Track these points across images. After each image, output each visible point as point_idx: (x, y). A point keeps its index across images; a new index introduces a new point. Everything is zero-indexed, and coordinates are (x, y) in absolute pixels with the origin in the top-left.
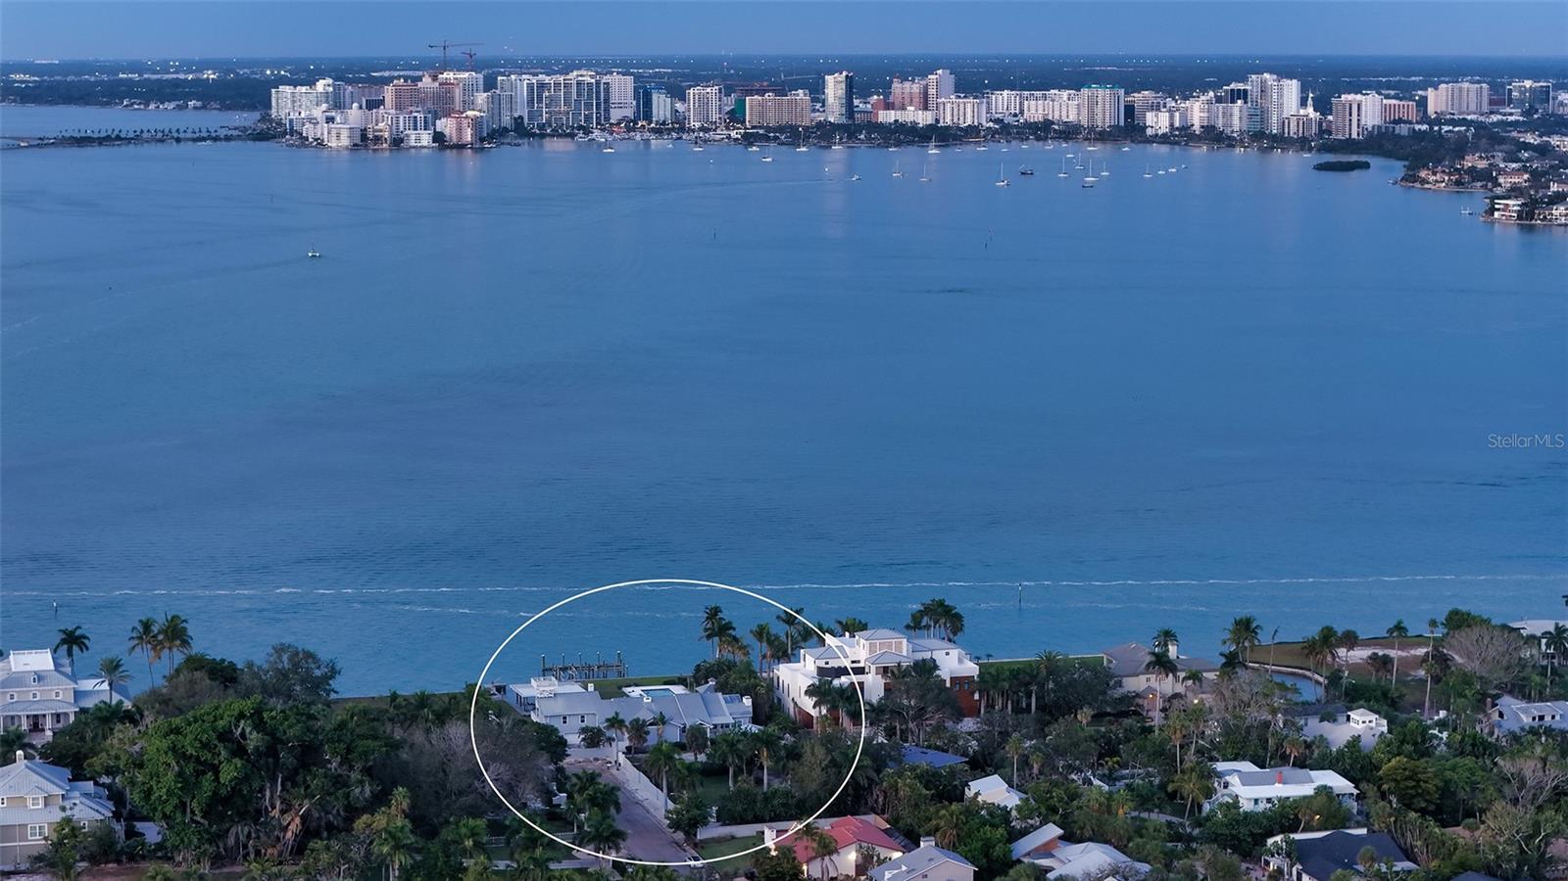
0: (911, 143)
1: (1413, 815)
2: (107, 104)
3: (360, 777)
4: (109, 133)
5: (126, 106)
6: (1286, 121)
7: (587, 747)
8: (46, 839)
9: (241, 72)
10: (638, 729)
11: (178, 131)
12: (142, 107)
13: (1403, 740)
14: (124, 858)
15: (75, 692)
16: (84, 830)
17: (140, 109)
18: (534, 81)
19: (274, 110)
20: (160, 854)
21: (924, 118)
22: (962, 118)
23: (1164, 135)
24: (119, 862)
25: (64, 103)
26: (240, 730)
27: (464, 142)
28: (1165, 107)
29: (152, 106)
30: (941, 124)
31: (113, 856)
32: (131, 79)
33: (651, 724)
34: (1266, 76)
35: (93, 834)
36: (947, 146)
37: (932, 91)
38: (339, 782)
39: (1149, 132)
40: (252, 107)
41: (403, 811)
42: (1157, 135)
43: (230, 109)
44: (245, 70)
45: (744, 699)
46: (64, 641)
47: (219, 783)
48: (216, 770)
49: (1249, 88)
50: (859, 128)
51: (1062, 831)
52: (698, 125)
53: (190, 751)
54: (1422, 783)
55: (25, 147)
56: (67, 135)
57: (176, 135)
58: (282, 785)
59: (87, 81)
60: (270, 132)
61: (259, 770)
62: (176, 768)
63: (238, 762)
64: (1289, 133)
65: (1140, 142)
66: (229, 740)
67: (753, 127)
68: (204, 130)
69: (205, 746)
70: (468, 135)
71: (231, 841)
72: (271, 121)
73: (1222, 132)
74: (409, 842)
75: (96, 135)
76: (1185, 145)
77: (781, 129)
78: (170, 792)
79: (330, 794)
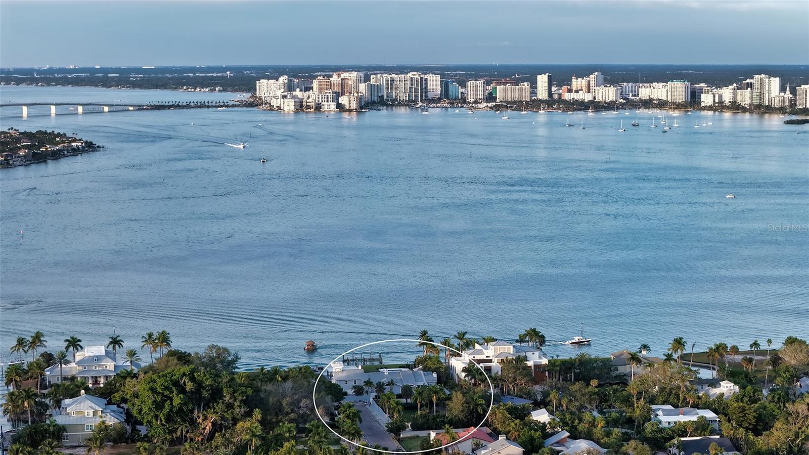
0: (580, 110)
1: (741, 429)
2: (175, 88)
3: (239, 404)
4: (174, 103)
5: (185, 90)
6: (773, 99)
7: (356, 395)
8: (93, 431)
9: (245, 73)
10: (380, 387)
11: (208, 102)
12: (193, 90)
13: (744, 395)
14: (129, 441)
15: (114, 366)
16: (111, 428)
17: (192, 91)
18: (389, 78)
19: (258, 92)
20: (146, 439)
21: (588, 97)
22: (607, 97)
23: (710, 106)
24: (127, 443)
25: (154, 88)
26: (183, 381)
27: (352, 108)
28: (711, 91)
29: (198, 90)
30: (597, 100)
31: (124, 440)
32: (189, 76)
33: (387, 385)
34: (763, 76)
35: (115, 429)
36: (598, 111)
37: (592, 83)
38: (230, 406)
39: (703, 104)
40: (248, 91)
41: (258, 420)
42: (706, 106)
43: (237, 91)
44: (247, 72)
45: (433, 374)
46: (111, 343)
47: (173, 405)
48: (171, 399)
49: (754, 82)
50: (554, 102)
51: (569, 434)
52: (472, 100)
53: (159, 390)
54: (747, 415)
55: (132, 110)
56: (153, 104)
57: (207, 104)
58: (203, 407)
59: (167, 77)
60: (254, 103)
61: (192, 400)
62: (153, 399)
63: (181, 396)
64: (774, 105)
65: (697, 110)
66: (178, 386)
67: (501, 102)
68: (221, 102)
69: (166, 388)
70: (354, 105)
71: (179, 433)
72: (256, 97)
73: (740, 105)
74: (259, 434)
75: (167, 104)
76: (721, 111)
77: (514, 102)
78: (150, 409)
79: (225, 412)
